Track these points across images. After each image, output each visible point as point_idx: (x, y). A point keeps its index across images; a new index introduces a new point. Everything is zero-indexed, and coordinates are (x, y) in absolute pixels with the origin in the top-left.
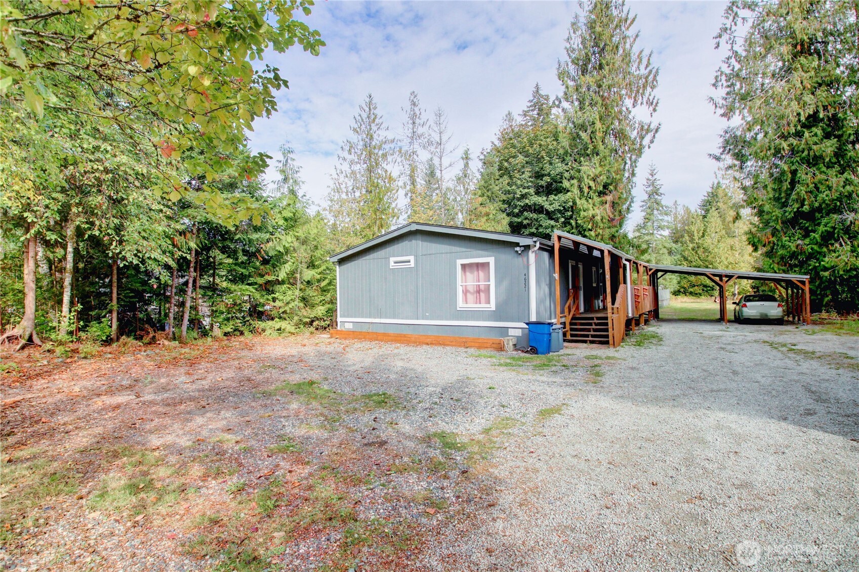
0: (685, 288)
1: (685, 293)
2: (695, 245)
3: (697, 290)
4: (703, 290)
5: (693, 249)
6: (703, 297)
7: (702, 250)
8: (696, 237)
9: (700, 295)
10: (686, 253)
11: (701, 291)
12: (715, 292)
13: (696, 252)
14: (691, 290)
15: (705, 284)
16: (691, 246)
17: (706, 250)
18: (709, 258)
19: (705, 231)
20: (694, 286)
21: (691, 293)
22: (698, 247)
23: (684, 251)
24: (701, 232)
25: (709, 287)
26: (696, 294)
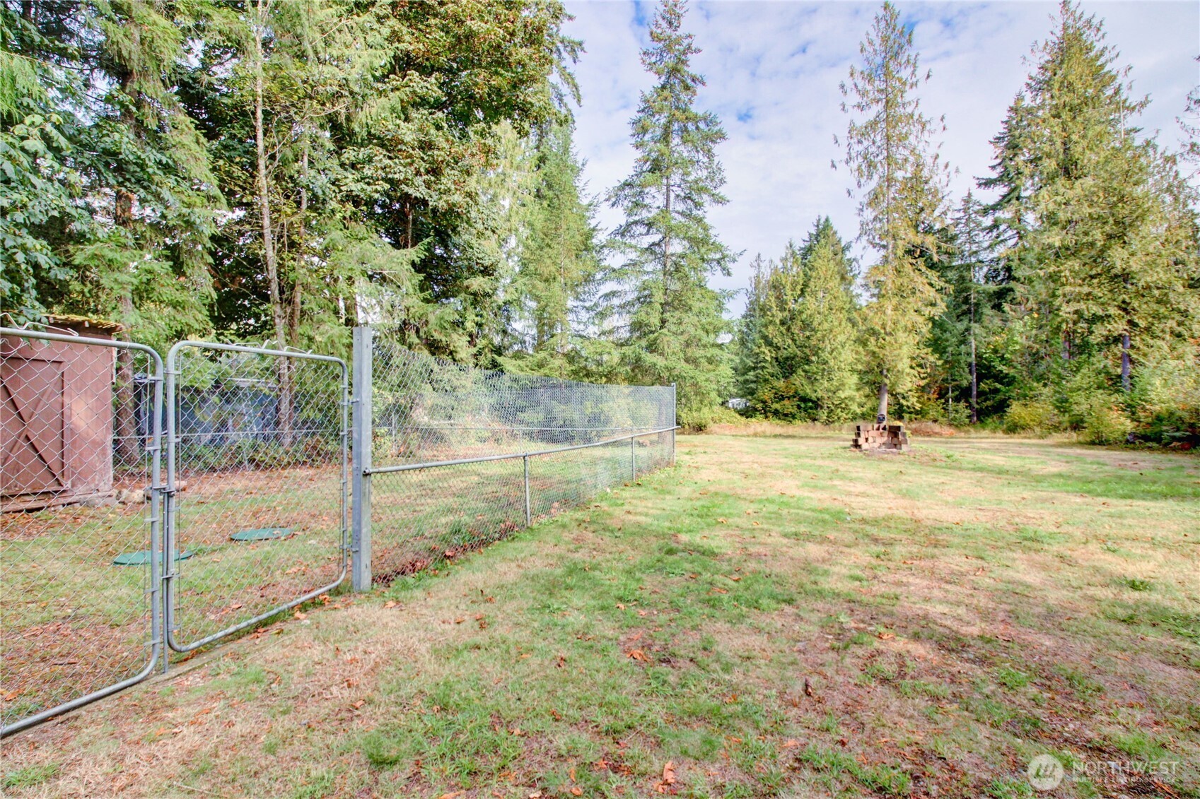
0: (764, 402)
1: (765, 412)
2: (786, 313)
3: (789, 406)
4: (799, 407)
5: (783, 323)
6: (798, 422)
7: (800, 323)
8: (789, 298)
9: (794, 417)
10: (771, 328)
11: (794, 410)
12: (820, 412)
13: (788, 329)
14: (776, 406)
15: (802, 393)
16: (780, 316)
17: (806, 326)
18: (813, 342)
19: (805, 285)
20: (782, 398)
21: (776, 413)
22: (792, 319)
23: (766, 326)
24: (799, 287)
25: (810, 400)
26: (786, 415)
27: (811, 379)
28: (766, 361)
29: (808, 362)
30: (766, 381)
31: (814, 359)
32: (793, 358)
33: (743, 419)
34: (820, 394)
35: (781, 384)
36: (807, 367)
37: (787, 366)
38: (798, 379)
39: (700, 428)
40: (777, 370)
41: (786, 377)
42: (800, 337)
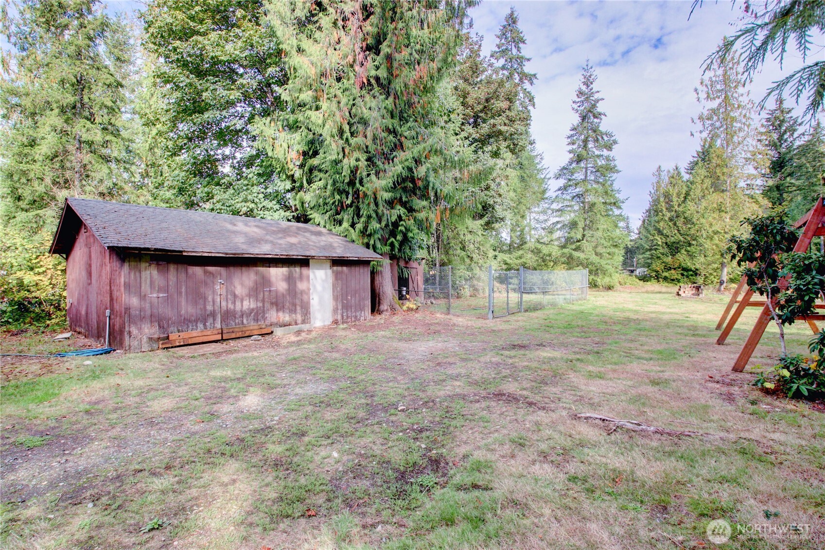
0: (657, 272)
1: (657, 278)
2: (673, 213)
3: (674, 274)
4: (682, 275)
5: (671, 220)
6: (681, 284)
7: (682, 220)
8: (675, 203)
9: (679, 281)
10: (662, 224)
11: (679, 277)
12: (698, 278)
13: (675, 224)
14: (666, 274)
15: (684, 266)
16: (669, 215)
17: (687, 221)
18: (692, 232)
19: (687, 194)
20: (670, 269)
21: (665, 279)
22: (677, 217)
23: (658, 222)
24: (682, 196)
25: (691, 270)
26: (673, 280)
27: (691, 256)
28: (659, 245)
29: (690, 245)
30: (658, 258)
31: (694, 242)
32: (678, 243)
33: (642, 282)
34: (698, 266)
35: (669, 259)
36: (689, 248)
37: (674, 248)
38: (682, 258)
39: (609, 288)
40: (666, 250)
41: (673, 255)
42: (684, 229)
